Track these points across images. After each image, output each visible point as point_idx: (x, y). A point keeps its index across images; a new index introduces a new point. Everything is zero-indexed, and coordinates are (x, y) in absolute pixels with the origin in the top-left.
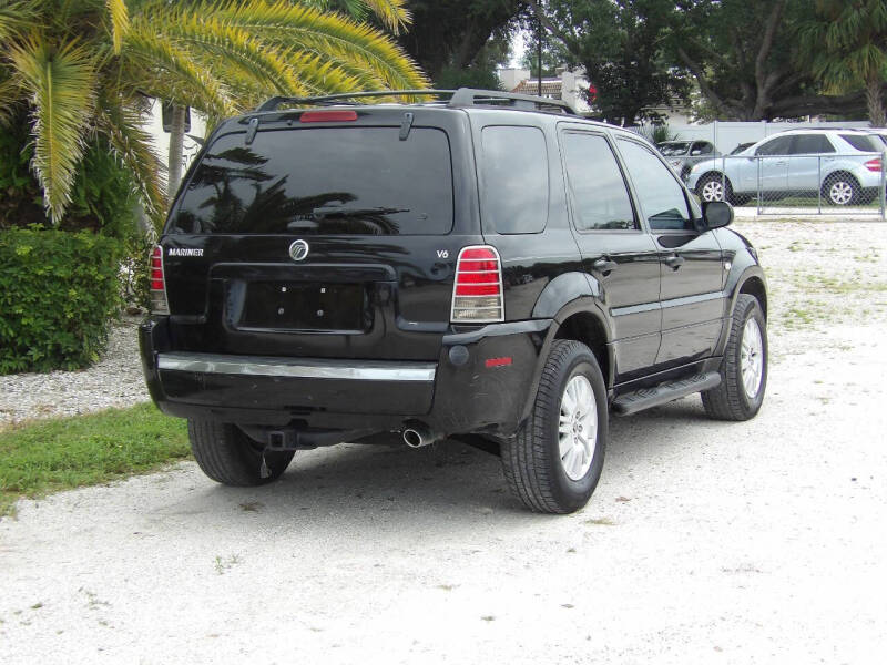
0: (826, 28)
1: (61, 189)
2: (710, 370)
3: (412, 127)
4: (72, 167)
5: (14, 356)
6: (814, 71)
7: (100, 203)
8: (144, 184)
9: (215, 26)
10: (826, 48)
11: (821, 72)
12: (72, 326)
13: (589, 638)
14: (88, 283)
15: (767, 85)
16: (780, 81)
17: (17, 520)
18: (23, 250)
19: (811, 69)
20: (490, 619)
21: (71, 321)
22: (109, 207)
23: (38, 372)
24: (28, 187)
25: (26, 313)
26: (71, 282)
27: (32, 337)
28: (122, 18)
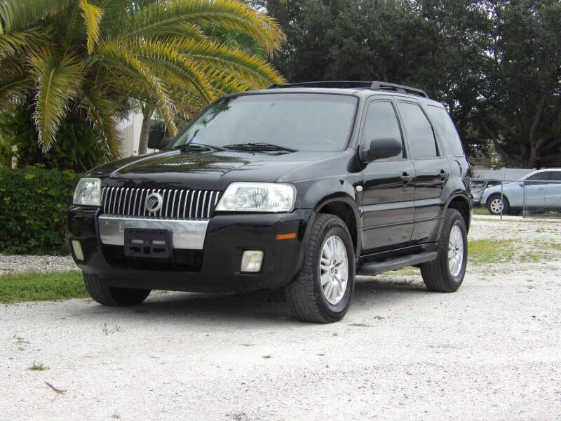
1: (50, 133)
4: (58, 121)
5: (20, 243)
8: (106, 139)
12: (58, 227)
15: (537, 146)
18: (29, 177)
20: (268, 357)
21: (57, 224)
22: (90, 162)
23: (34, 254)
25: (29, 217)
26: (59, 199)
27: (32, 232)
28: (94, 32)
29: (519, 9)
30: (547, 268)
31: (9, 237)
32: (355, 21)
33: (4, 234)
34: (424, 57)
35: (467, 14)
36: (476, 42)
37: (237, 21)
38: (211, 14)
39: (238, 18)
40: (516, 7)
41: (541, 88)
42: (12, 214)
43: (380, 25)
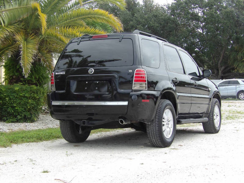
0: (238, 54)
1: (28, 69)
2: (205, 117)
3: (122, 38)
4: (31, 64)
5: (13, 118)
6: (234, 66)
7: (38, 80)
8: (50, 71)
9: (71, 31)
10: (237, 59)
11: (236, 66)
12: (29, 110)
13: (170, 167)
14: (34, 99)
15: (222, 70)
16: (225, 69)
17: (12, 147)
18: (17, 89)
19: (234, 65)
20: (142, 164)
21: (29, 109)
22: (41, 82)
23: (19, 122)
24: (19, 75)
25: (17, 106)
26: (30, 98)
27: (18, 113)
28: (45, 25)
29: (213, 11)
30: (240, 122)
31: (8, 115)
32: (142, 18)
33: (6, 114)
34: (172, 33)
35: (190, 14)
36: (194, 25)
37: (104, 19)
38: (92, 16)
39: (105, 18)
40: (211, 10)
41: (223, 45)
42: (9, 105)
43: (153, 19)
